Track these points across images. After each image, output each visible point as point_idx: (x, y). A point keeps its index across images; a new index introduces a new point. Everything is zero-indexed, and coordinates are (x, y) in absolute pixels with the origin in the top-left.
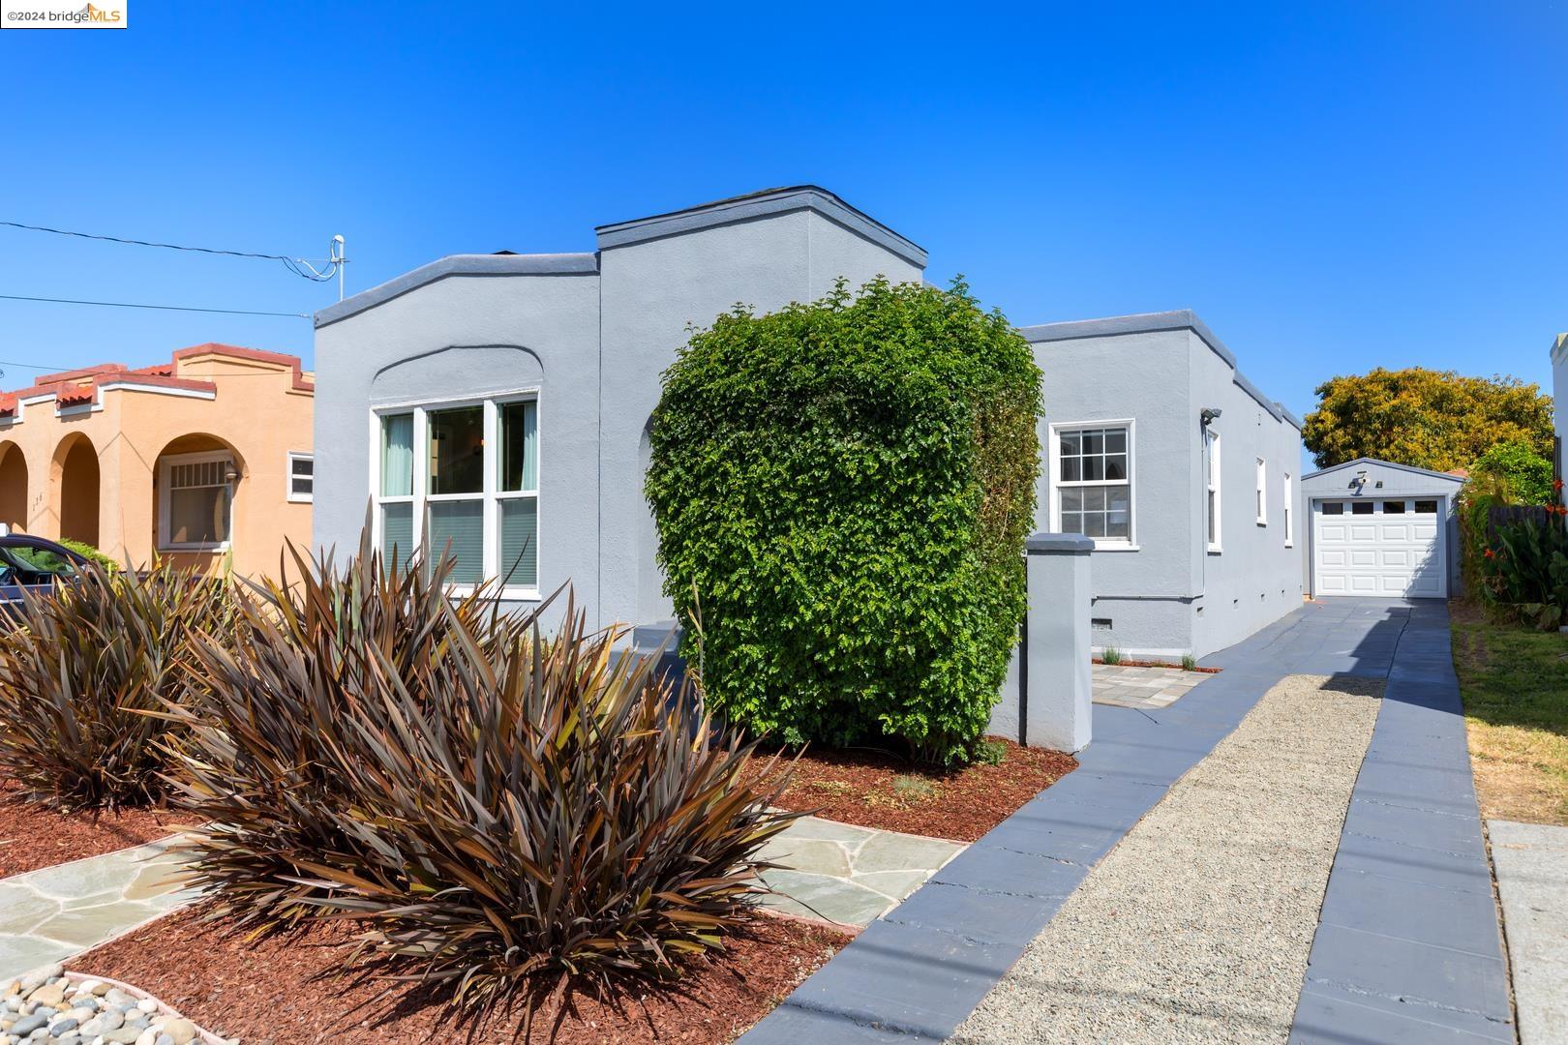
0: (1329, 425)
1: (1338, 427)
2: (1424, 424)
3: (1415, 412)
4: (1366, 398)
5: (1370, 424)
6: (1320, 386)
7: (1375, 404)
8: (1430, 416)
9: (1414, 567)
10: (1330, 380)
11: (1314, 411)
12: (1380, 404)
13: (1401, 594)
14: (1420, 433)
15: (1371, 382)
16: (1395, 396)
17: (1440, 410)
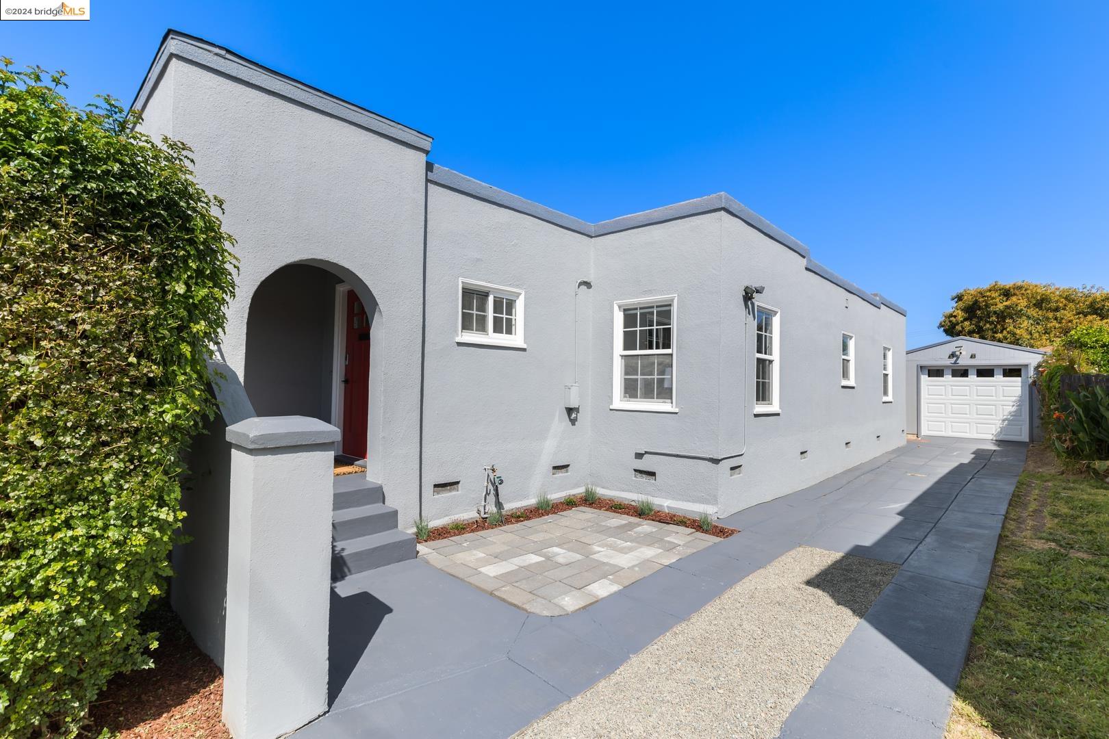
0: (960, 318)
1: (965, 320)
2: (1029, 318)
3: (1022, 310)
4: (985, 301)
5: (989, 318)
6: (955, 295)
7: (992, 305)
8: (1033, 312)
9: (1001, 417)
10: (962, 291)
11: (950, 311)
12: (996, 305)
13: (990, 437)
14: (1025, 323)
15: (990, 291)
16: (1007, 299)
17: (1041, 309)
